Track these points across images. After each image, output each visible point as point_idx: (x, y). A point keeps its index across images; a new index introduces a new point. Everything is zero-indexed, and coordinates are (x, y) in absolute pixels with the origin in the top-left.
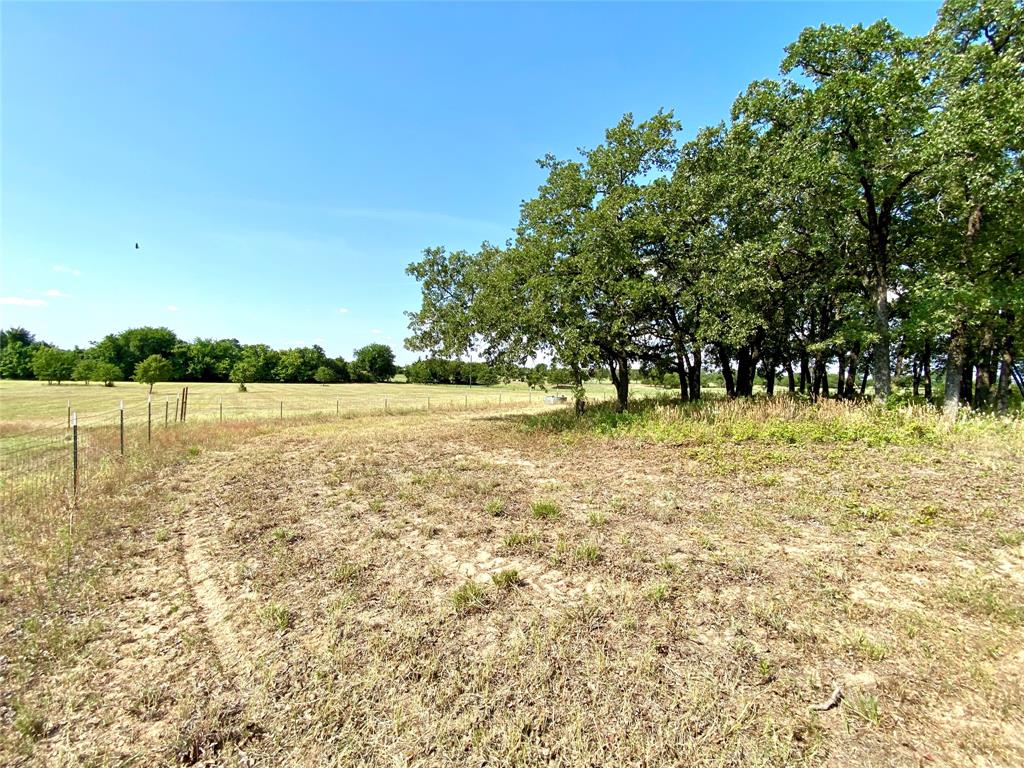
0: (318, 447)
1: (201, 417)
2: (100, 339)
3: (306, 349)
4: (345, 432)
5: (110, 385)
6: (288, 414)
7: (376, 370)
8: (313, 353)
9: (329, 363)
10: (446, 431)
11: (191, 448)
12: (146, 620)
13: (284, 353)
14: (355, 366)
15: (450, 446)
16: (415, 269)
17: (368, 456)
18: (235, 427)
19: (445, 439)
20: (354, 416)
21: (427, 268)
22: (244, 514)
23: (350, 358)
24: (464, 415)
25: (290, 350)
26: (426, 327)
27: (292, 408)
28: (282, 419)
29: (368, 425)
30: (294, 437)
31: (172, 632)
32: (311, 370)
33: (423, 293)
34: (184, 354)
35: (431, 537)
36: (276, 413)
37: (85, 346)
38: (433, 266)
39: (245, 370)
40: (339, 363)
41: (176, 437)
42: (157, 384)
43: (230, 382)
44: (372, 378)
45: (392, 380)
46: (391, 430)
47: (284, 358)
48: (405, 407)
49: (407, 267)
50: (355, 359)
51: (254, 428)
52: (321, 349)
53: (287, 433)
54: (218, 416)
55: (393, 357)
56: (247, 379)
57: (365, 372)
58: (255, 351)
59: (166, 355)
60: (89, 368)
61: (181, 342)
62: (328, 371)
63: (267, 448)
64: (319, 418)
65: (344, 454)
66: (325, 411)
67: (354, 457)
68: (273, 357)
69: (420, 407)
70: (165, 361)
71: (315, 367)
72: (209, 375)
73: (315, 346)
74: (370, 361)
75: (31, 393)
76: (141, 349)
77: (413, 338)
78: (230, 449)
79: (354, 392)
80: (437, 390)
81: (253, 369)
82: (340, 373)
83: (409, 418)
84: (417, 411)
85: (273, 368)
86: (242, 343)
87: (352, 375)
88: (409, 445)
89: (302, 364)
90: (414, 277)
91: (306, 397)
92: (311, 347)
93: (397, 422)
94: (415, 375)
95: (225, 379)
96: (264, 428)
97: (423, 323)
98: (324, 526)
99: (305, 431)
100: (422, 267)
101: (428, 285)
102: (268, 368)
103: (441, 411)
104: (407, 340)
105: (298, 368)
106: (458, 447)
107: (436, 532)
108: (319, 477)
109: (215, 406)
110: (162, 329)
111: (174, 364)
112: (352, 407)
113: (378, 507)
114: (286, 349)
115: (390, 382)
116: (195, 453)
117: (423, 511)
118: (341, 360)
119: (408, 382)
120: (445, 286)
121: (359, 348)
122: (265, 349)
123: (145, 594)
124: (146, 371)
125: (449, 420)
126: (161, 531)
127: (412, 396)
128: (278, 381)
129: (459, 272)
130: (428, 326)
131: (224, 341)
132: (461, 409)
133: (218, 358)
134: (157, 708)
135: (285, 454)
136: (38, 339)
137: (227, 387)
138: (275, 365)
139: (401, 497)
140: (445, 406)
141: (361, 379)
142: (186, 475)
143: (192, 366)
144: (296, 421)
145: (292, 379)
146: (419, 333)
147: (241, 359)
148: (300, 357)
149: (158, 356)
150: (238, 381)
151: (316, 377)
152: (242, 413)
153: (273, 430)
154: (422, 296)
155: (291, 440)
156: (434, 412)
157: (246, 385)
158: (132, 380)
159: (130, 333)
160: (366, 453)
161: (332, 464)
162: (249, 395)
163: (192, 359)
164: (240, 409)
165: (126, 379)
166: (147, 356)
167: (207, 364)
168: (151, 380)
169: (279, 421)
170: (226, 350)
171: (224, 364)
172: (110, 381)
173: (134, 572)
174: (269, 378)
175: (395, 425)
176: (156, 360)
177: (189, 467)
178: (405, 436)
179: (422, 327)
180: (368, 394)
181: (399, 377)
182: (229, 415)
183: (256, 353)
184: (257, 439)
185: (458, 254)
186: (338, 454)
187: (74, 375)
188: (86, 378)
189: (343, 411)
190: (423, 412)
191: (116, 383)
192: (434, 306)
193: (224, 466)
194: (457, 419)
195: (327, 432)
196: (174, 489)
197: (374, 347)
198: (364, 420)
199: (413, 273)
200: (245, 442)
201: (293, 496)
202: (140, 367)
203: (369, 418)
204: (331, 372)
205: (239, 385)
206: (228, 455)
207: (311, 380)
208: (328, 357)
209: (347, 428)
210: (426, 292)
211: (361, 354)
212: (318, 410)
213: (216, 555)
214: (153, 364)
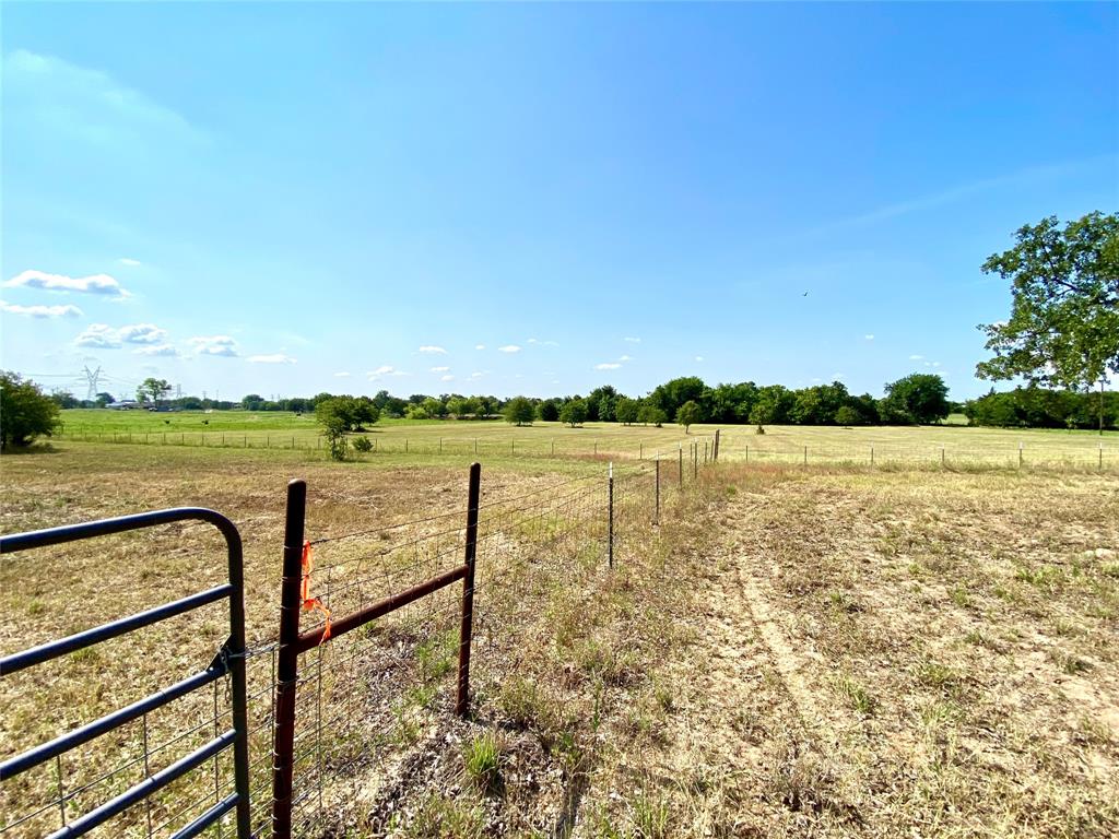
0: (854, 504)
1: (730, 458)
2: (653, 391)
3: (824, 387)
4: (887, 488)
5: (660, 426)
6: (813, 460)
7: (917, 409)
8: (832, 390)
9: (853, 402)
10: (1064, 506)
11: (728, 486)
12: (727, 641)
13: (800, 393)
14: (887, 403)
15: (1077, 532)
16: (1001, 262)
17: (930, 526)
18: (761, 469)
19: (1065, 518)
20: (896, 468)
21: (1022, 255)
22: (790, 563)
23: (879, 395)
24: (1098, 481)
25: (807, 389)
26: (1019, 344)
27: (814, 454)
28: (806, 466)
29: (919, 482)
30: (824, 486)
31: (750, 663)
32: (829, 411)
33: (1014, 293)
34: (709, 398)
35: (1072, 672)
36: (801, 459)
37: (644, 396)
38: (1034, 249)
39: (762, 413)
40: (864, 401)
41: (716, 475)
42: (692, 425)
43: (749, 423)
44: (913, 419)
45: (943, 421)
46: (958, 493)
47: (800, 398)
48: (975, 462)
49: (986, 262)
50: (886, 395)
51: (780, 473)
52: (843, 386)
53: (816, 482)
54: (745, 457)
55: (946, 389)
56: (765, 421)
57: (900, 412)
58: (771, 392)
59: (698, 401)
60: (647, 413)
61: (707, 388)
62: (851, 411)
63: (797, 496)
64: (849, 468)
65: (893, 517)
66: (857, 460)
67: (909, 523)
68: (788, 397)
69: (1002, 461)
70: (697, 406)
71: (836, 407)
72: (730, 418)
73: (836, 383)
74: (909, 398)
75: (615, 432)
76: (679, 395)
77: (993, 361)
78: (762, 492)
79: (888, 438)
80: (1030, 438)
81: (770, 411)
82: (866, 413)
83: (984, 478)
84: (998, 468)
85: (788, 410)
86: (758, 386)
87: (882, 416)
88: (996, 519)
89: (820, 404)
90: (998, 274)
91: (828, 442)
92: (830, 385)
93: (965, 481)
94: (985, 414)
95: (743, 421)
96: (789, 474)
97: (1013, 338)
98: (887, 603)
99: (838, 481)
100: (1014, 257)
101: (1023, 281)
102: (784, 409)
103: (1045, 471)
104: (981, 366)
105: (816, 409)
106: (1097, 537)
107: (1081, 666)
108: (866, 539)
109: (741, 448)
110: (694, 378)
111: (703, 408)
112: (890, 458)
113: (965, 601)
114: (802, 388)
115: (941, 425)
116: (733, 492)
117: (1045, 625)
118: (867, 397)
119: (970, 425)
120: (1059, 275)
121: (892, 381)
122: (780, 389)
123: (720, 616)
124: (684, 415)
125: (1066, 488)
126: (721, 561)
127: (984, 446)
128: (794, 424)
129: (1088, 249)
130: (1022, 341)
131: (742, 385)
132: (1088, 471)
133: (737, 401)
134: (753, 733)
135: (819, 506)
136: (618, 393)
137: (746, 429)
138: (790, 406)
139: (1000, 595)
140: (1052, 464)
141: (895, 421)
142: (729, 512)
143: (716, 409)
144: (823, 469)
145: (809, 421)
146: (1005, 353)
147: (757, 401)
148: (817, 397)
149: (692, 402)
150: (756, 423)
151: (838, 420)
152: (764, 456)
153: (799, 477)
154: (1013, 298)
155: (822, 491)
156: (1031, 473)
157: (764, 427)
158: (674, 422)
159: (672, 383)
160: (928, 521)
161: (879, 527)
162: (768, 438)
163: (715, 403)
164: (762, 452)
165: (670, 421)
166: (684, 402)
167: (728, 407)
168: (687, 422)
169: (804, 467)
170: (743, 393)
171: (742, 406)
172: (659, 422)
173: (708, 592)
174: (784, 419)
175: (961, 485)
176: (690, 405)
177: (730, 504)
178: (985, 504)
179: (1012, 344)
180: (908, 440)
181: (953, 418)
182: (754, 457)
183: (772, 396)
184: (785, 485)
185: (1085, 220)
186: (886, 516)
187: (638, 419)
188: (645, 421)
189: (880, 461)
190: (1010, 471)
191: (663, 425)
192: (1036, 310)
193: (760, 509)
194: (1081, 487)
195: (864, 486)
196: (723, 523)
197: (915, 379)
198: (912, 474)
199: (995, 270)
200: (774, 487)
201: (838, 555)
202: (680, 411)
203: (920, 474)
204: (855, 412)
205: (757, 427)
206: (762, 498)
207: (831, 422)
208: (851, 394)
209: (889, 484)
210: (1020, 290)
211: (896, 389)
212: (848, 459)
213: (773, 599)
214: (689, 409)
